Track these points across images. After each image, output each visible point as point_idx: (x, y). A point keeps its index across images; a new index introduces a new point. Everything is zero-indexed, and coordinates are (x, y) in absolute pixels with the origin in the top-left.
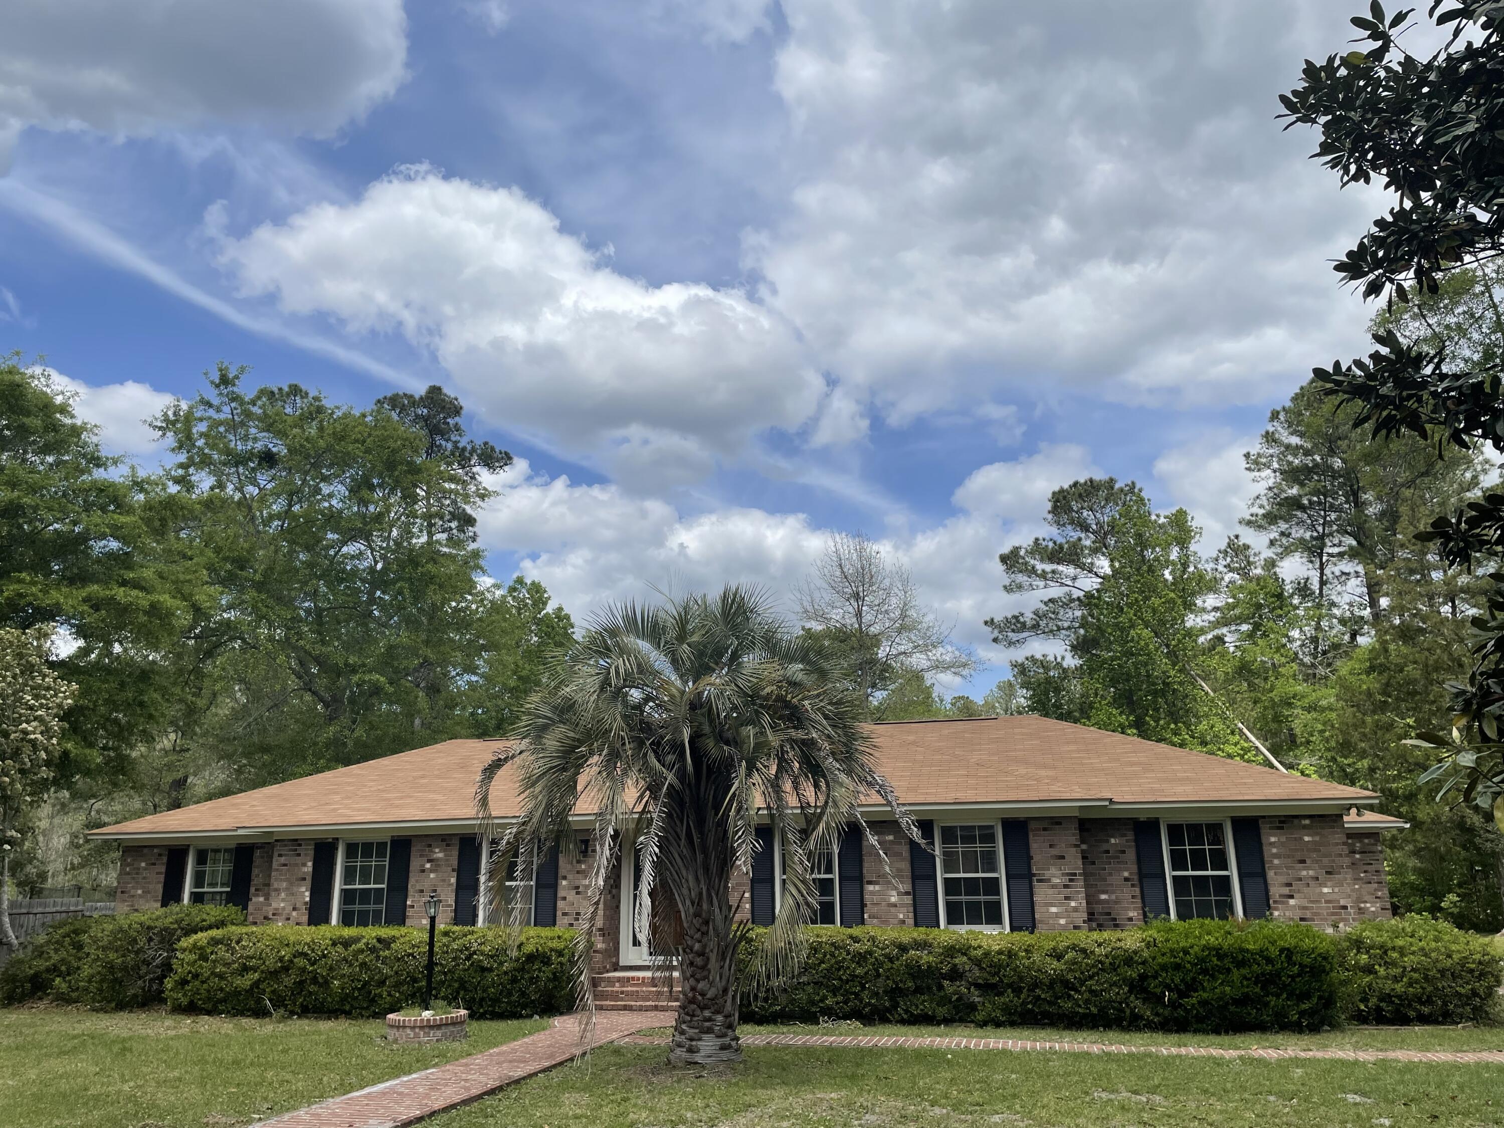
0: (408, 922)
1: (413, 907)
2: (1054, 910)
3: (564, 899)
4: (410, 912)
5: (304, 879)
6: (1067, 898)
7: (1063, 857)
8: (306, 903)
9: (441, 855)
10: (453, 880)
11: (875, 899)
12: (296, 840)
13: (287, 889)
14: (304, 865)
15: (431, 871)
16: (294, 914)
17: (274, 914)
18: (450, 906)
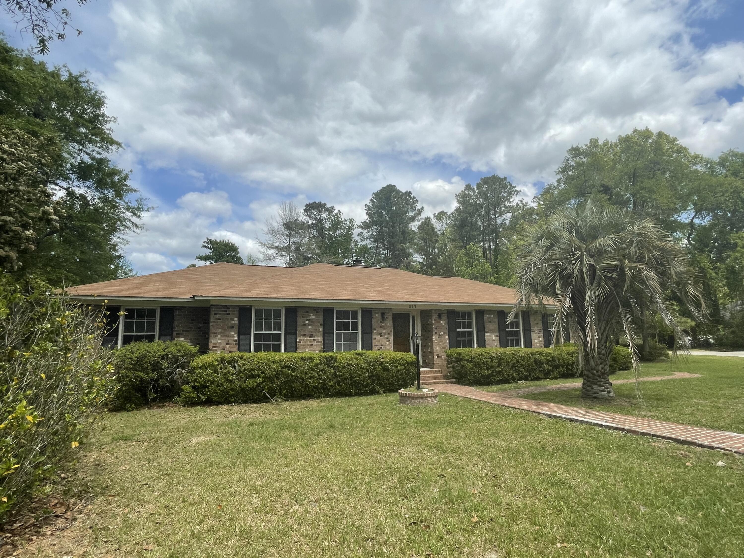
0: (298, 350)
1: (300, 342)
2: (536, 341)
3: (375, 339)
4: (299, 345)
5: (233, 327)
6: (539, 337)
7: (538, 324)
8: (235, 341)
9: (313, 317)
10: (321, 330)
11: (489, 338)
12: (226, 306)
13: (221, 333)
14: (233, 320)
15: (309, 325)
16: (228, 346)
17: (214, 347)
18: (321, 342)
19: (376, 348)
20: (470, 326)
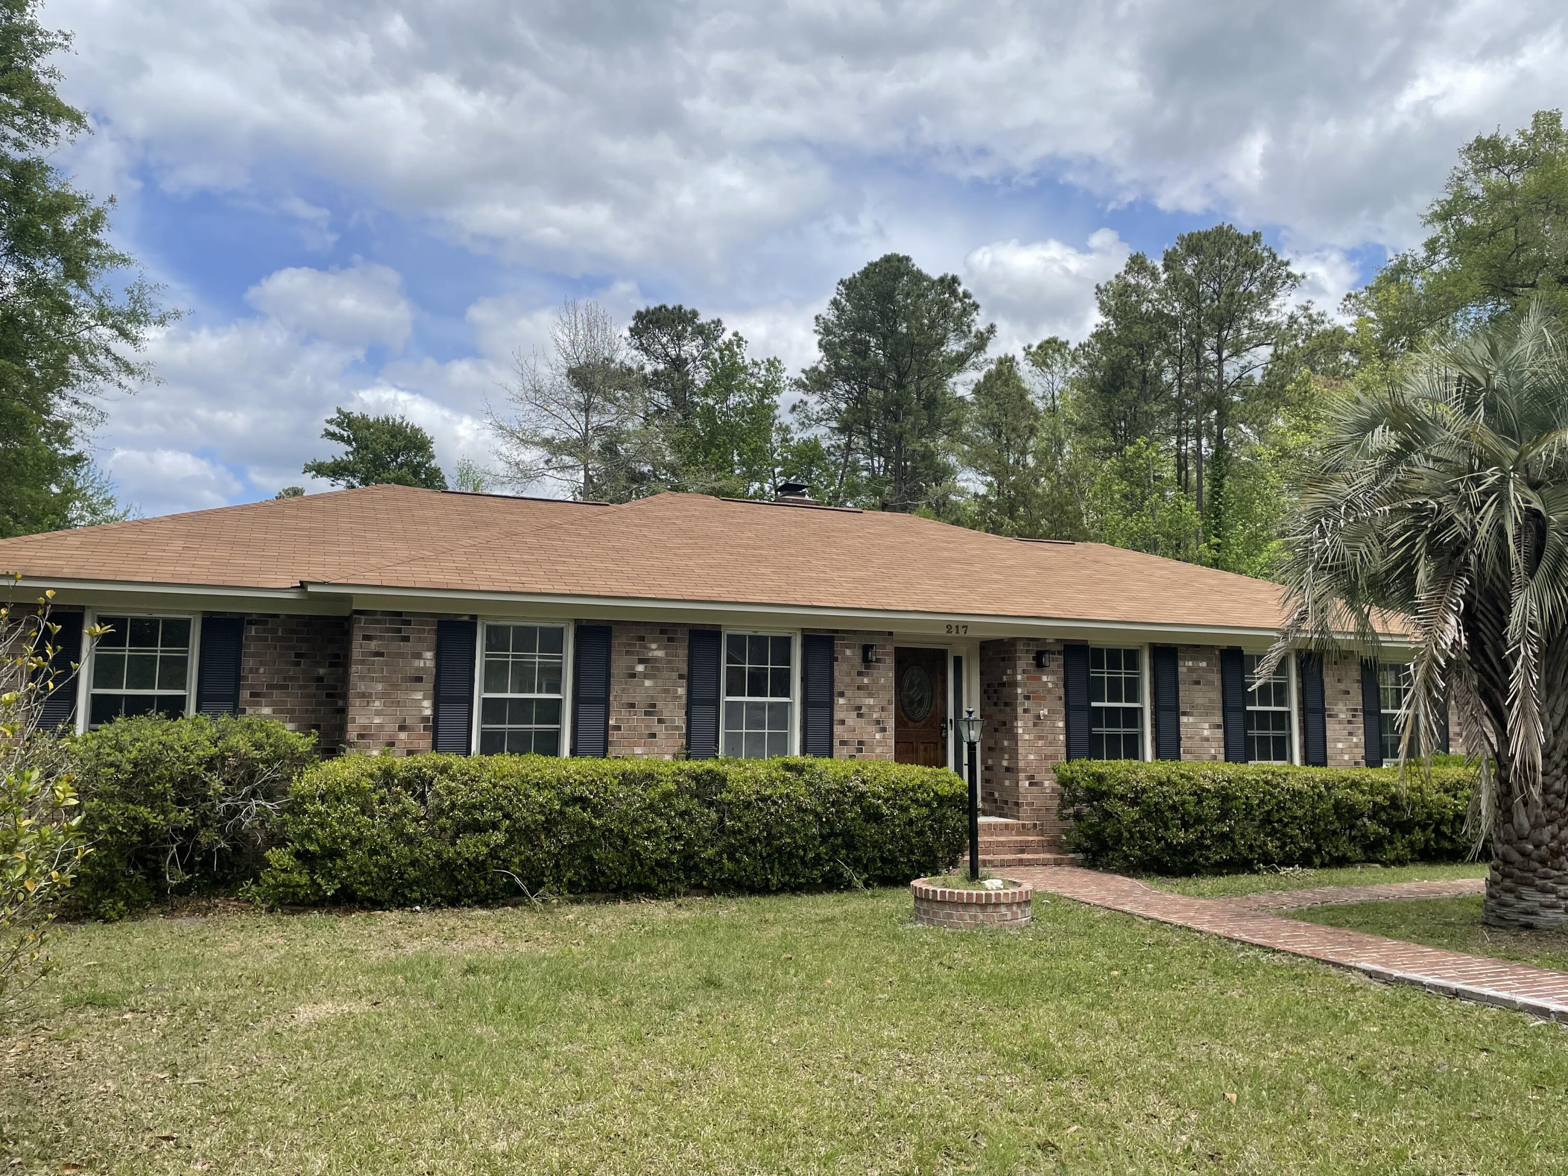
0: (613, 751)
1: (618, 728)
2: (1340, 745)
3: (843, 722)
4: (614, 736)
5: (419, 679)
6: (1350, 734)
7: (1348, 693)
8: (425, 719)
9: (660, 654)
10: (681, 691)
11: (1191, 732)
12: (399, 614)
13: (383, 695)
14: (418, 656)
15: (646, 676)
16: (403, 736)
17: (361, 736)
18: (678, 728)
19: (845, 751)
20: (1133, 694)
